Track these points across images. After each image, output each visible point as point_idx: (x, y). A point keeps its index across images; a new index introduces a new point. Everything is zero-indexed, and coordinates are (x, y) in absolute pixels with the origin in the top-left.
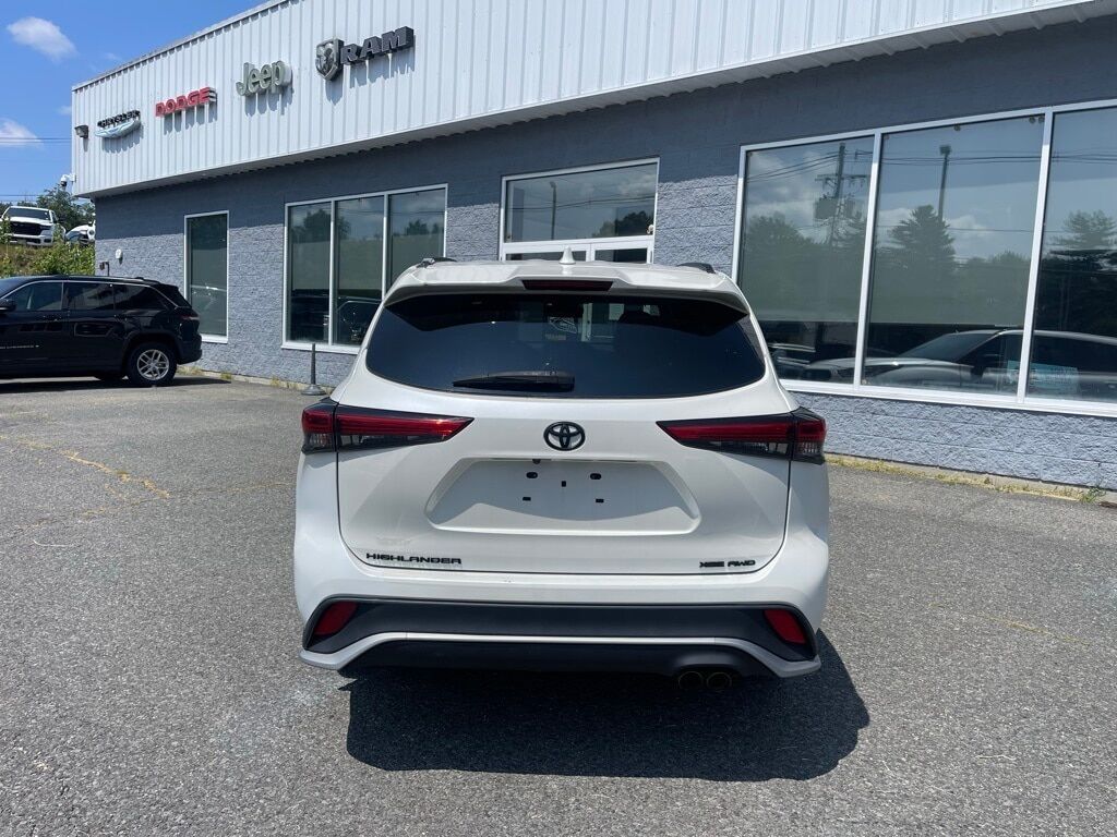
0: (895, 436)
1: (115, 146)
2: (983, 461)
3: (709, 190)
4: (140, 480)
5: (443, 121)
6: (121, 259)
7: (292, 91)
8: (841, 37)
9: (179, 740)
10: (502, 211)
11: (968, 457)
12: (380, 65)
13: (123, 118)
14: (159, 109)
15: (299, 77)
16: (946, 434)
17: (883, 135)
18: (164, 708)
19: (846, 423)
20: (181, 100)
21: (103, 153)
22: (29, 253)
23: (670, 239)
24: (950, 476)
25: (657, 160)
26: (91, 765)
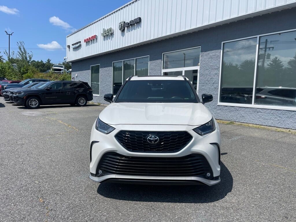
0: (263, 118)
1: (75, 50)
2: (288, 125)
3: (213, 54)
4: (73, 127)
5: (148, 40)
6: (77, 76)
7: (114, 35)
8: (247, 12)
9: (65, 179)
10: (162, 61)
11: (284, 124)
12: (133, 27)
13: (77, 43)
14: (85, 40)
15: (115, 31)
16: (278, 118)
17: (260, 37)
18: (64, 173)
19: (250, 115)
20: (89, 38)
21: (73, 52)
22: (58, 76)
23: (204, 67)
24: (279, 129)
25: (200, 47)
26: (46, 182)
